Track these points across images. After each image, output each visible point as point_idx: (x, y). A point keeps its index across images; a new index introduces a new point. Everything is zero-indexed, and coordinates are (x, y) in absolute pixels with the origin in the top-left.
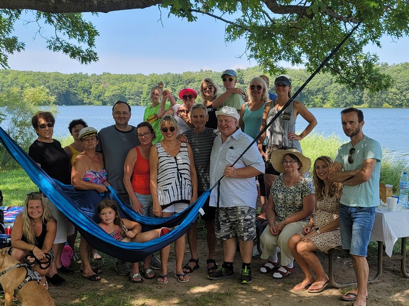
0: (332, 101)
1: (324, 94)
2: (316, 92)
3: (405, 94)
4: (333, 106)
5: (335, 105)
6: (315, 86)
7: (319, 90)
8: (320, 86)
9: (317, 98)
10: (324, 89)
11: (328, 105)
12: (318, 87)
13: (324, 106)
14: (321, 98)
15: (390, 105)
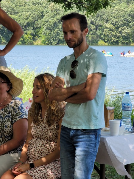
0: (43, 37)
2: (25, 27)
3: (120, 30)
4: (45, 43)
5: (47, 42)
6: (24, 20)
7: (28, 24)
8: (30, 20)
9: (26, 34)
11: (39, 42)
12: (28, 21)
13: (35, 43)
14: (32, 34)
15: (105, 42)
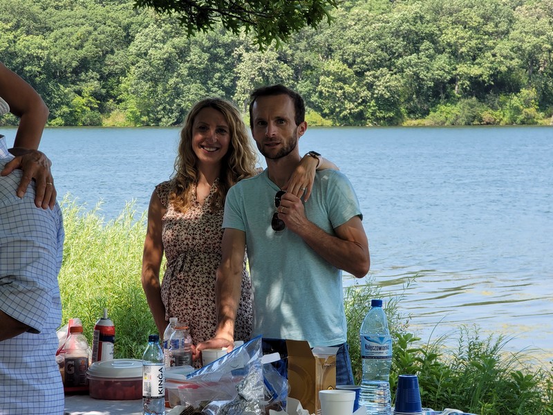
0: (132, 104)
1: (103, 78)
4: (137, 120)
5: (145, 118)
10: (100, 59)
11: (118, 117)
13: (107, 122)
15: (324, 116)
